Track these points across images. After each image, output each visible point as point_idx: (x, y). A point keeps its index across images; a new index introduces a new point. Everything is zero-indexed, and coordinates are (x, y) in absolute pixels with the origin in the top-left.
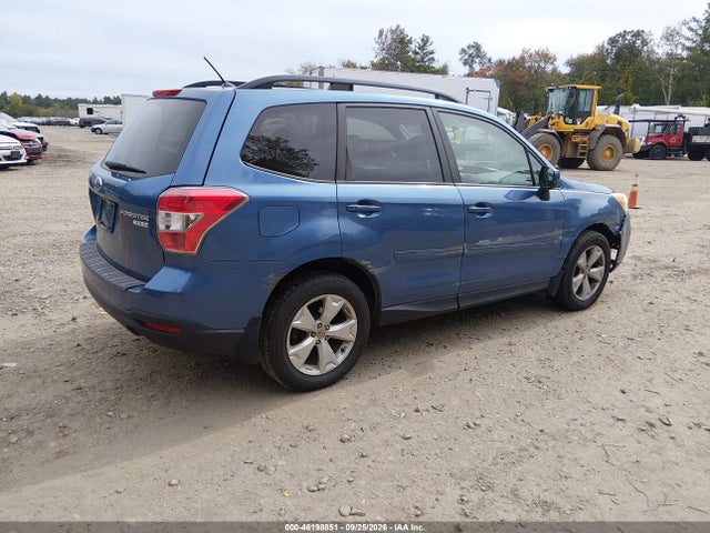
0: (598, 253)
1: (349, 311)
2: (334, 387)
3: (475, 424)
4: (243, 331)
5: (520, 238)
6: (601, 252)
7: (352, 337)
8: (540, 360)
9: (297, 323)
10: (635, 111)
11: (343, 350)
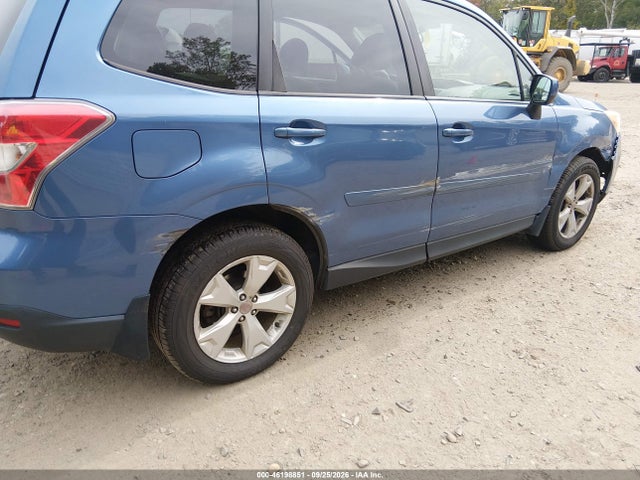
0: (587, 182)
1: (284, 275)
2: (267, 375)
3: (456, 434)
4: (122, 317)
5: (504, 168)
6: (591, 182)
7: (290, 309)
8: (527, 323)
9: (207, 298)
10: (582, 35)
11: (277, 325)
